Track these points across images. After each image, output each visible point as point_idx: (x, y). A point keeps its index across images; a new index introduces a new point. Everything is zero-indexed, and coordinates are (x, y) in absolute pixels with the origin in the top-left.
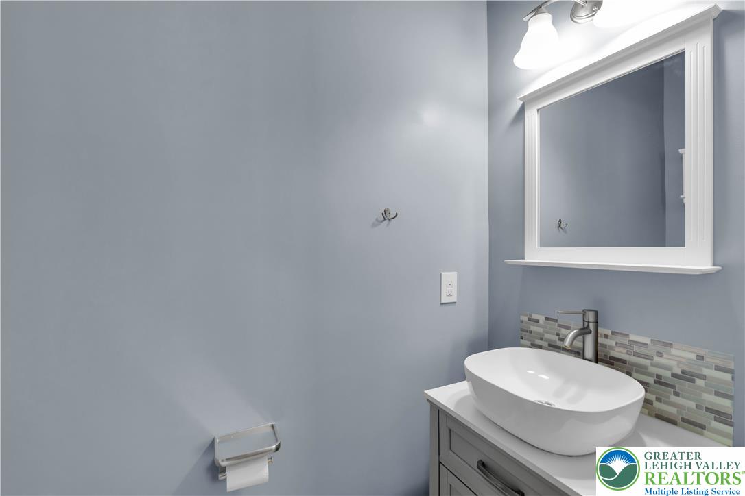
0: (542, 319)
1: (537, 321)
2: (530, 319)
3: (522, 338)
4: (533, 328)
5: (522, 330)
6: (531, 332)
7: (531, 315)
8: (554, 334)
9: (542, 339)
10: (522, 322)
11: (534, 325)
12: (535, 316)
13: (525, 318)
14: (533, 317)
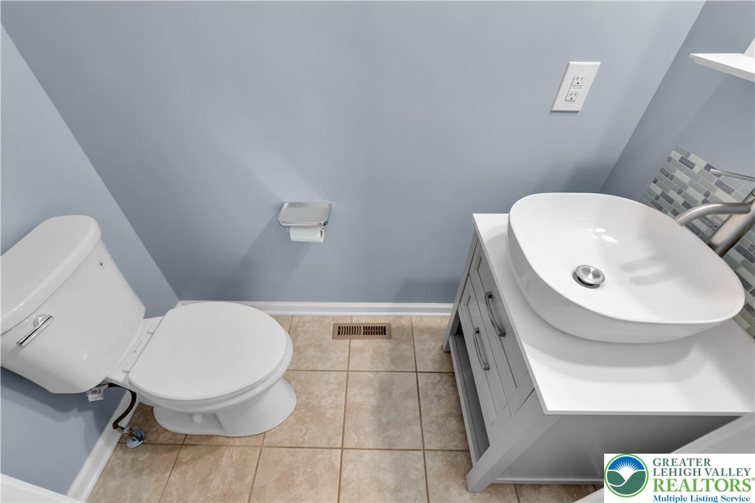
0: (700, 163)
1: (691, 166)
2: (683, 160)
3: (655, 182)
4: (679, 174)
5: (662, 171)
6: (672, 178)
7: (688, 154)
8: (701, 193)
9: (679, 192)
10: (670, 159)
11: (682, 170)
12: (692, 158)
13: (676, 156)
14: (689, 159)
